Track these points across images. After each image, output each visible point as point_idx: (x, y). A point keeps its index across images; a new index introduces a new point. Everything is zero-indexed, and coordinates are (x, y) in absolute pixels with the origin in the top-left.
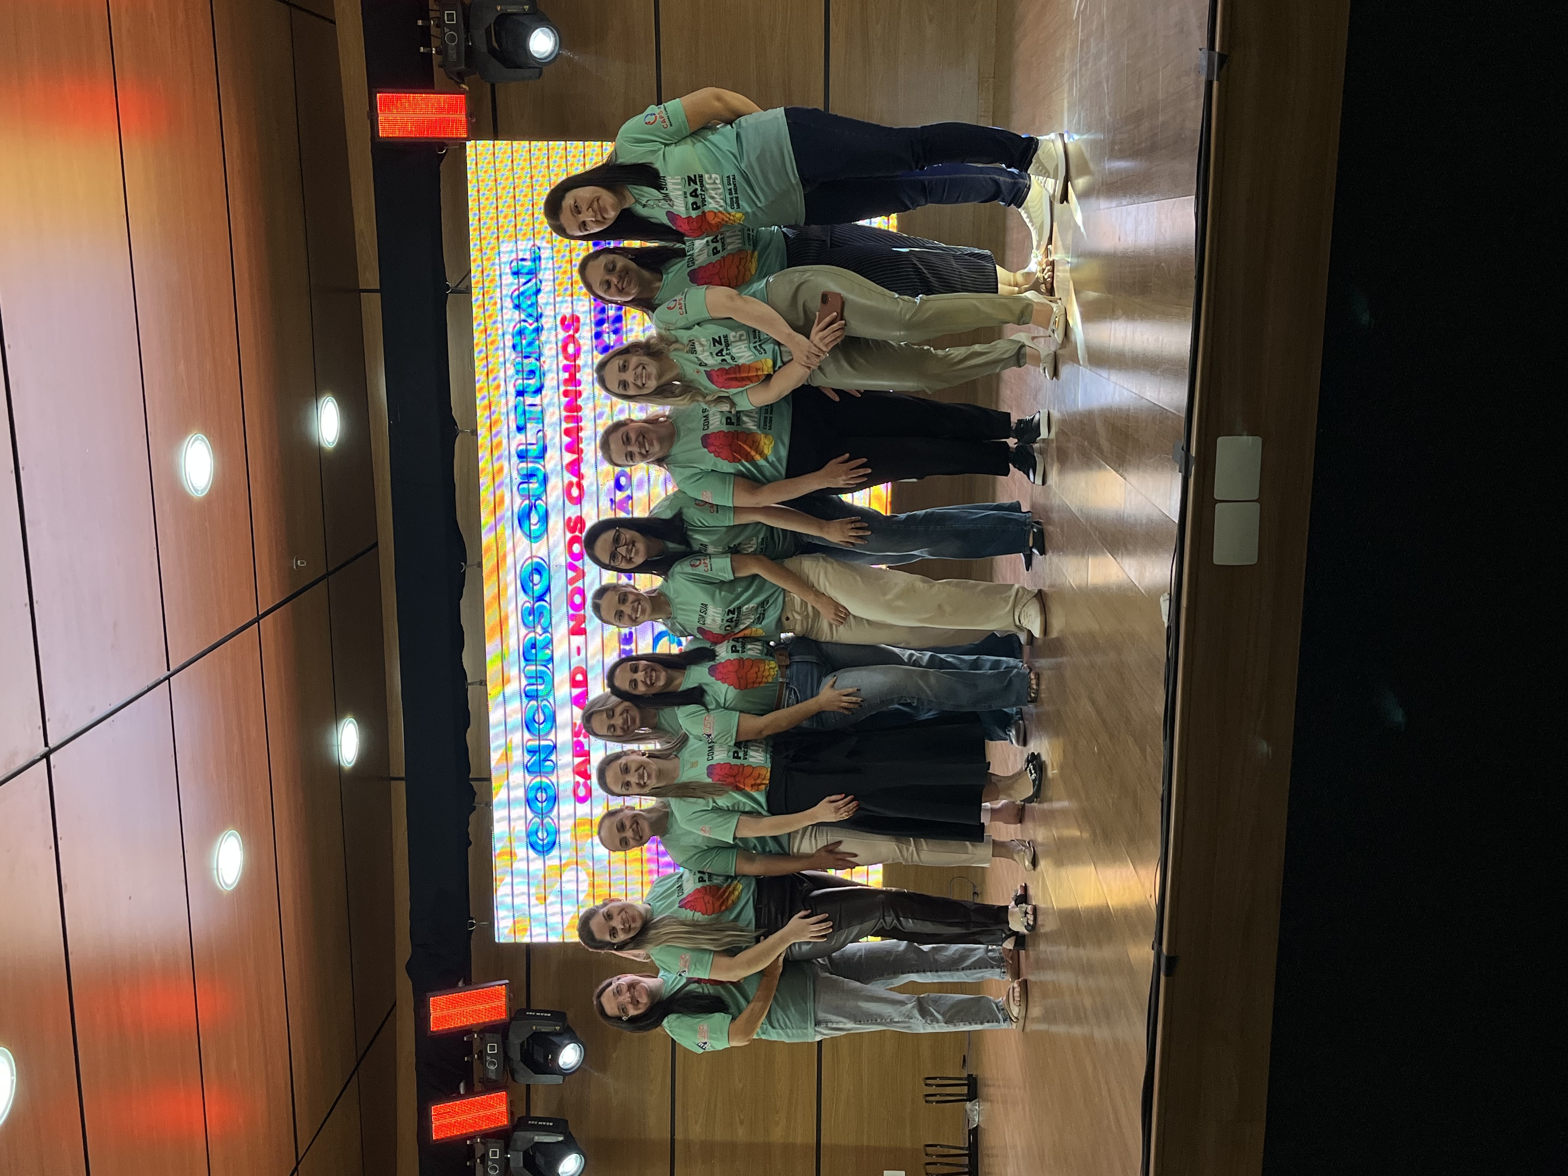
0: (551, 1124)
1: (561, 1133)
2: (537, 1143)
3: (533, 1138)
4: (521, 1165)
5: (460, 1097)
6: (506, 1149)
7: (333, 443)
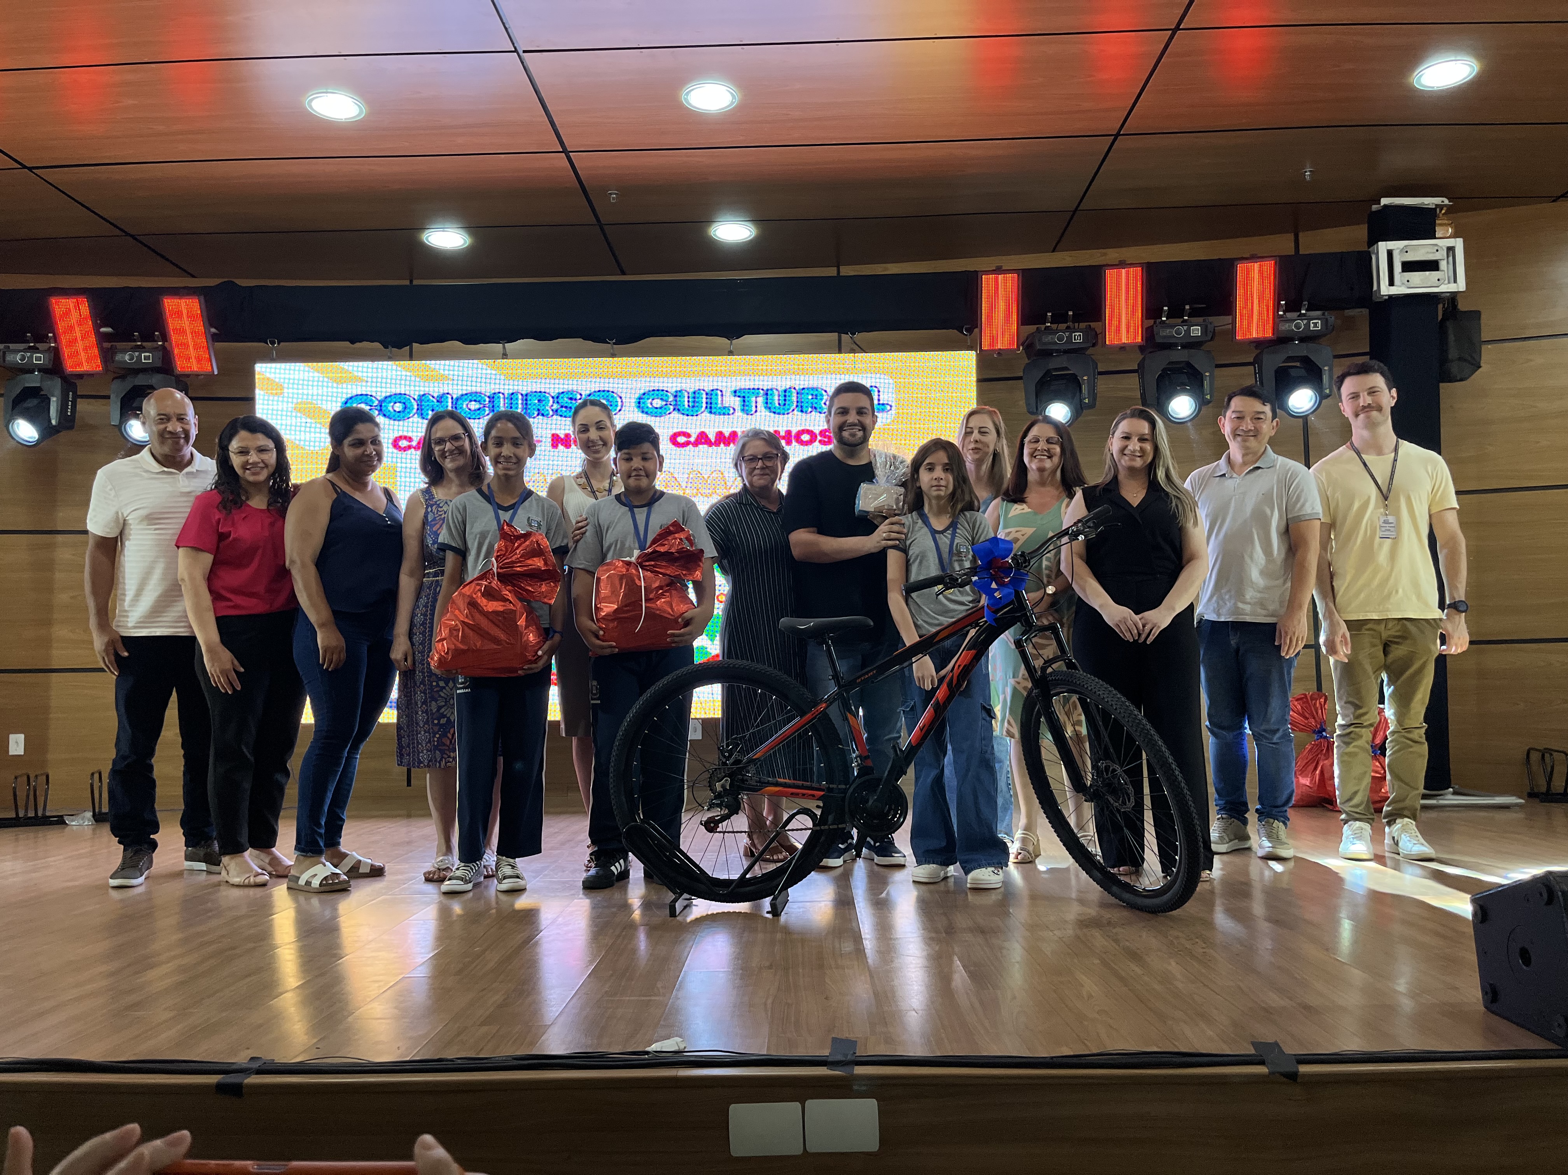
0: (69, 414)
1: (59, 423)
2: (49, 400)
3: (53, 396)
4: (27, 385)
5: (97, 327)
6: (42, 370)
7: (715, 235)
